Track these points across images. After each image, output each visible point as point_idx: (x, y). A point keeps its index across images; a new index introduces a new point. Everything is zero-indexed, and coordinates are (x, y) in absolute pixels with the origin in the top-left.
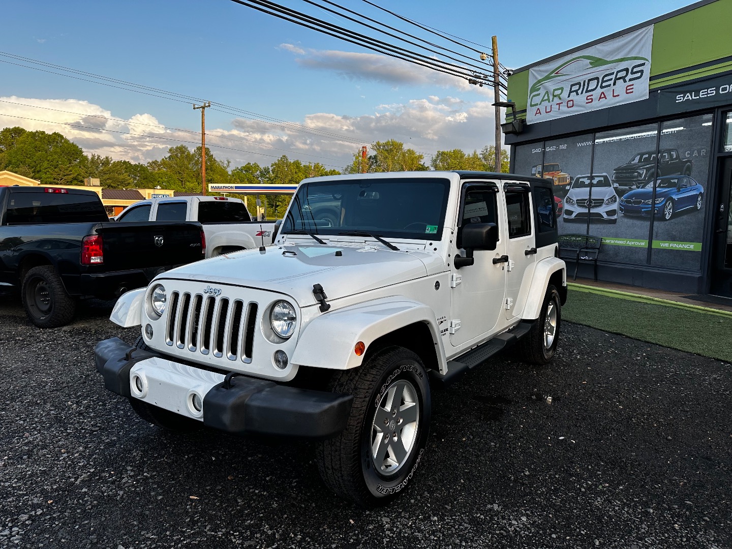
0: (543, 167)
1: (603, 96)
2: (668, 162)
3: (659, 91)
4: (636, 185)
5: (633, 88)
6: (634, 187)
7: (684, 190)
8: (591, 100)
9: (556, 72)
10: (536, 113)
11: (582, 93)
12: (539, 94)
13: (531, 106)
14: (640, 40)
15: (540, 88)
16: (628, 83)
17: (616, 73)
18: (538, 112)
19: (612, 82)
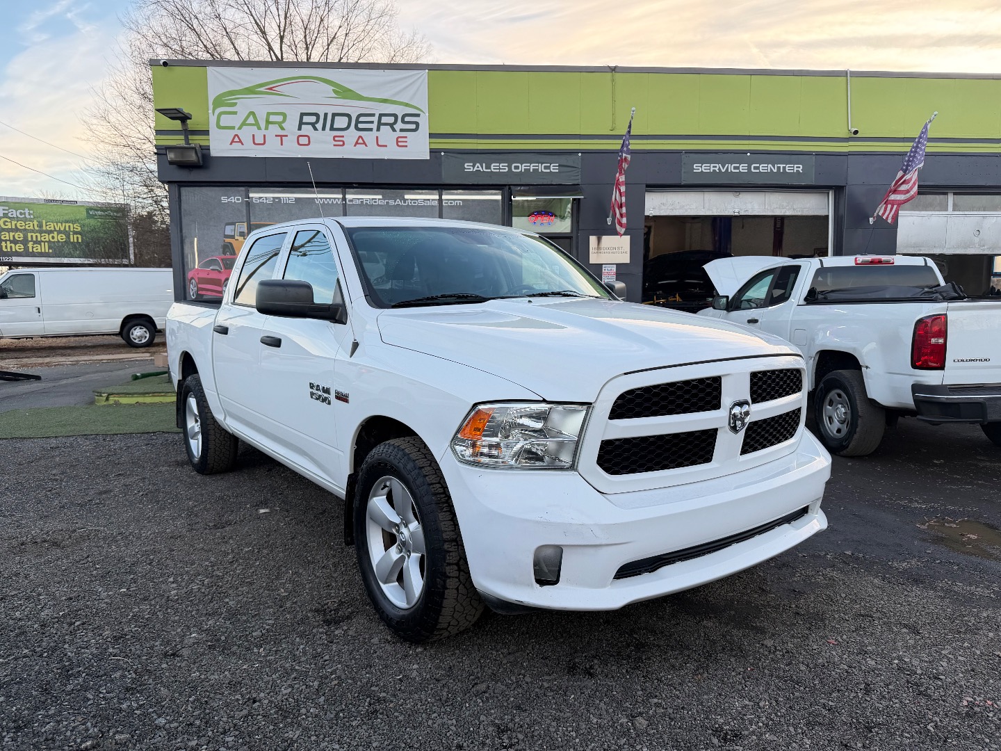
0: (249, 227)
1: (360, 142)
3: (443, 154)
5: (406, 142)
8: (341, 143)
9: (271, 89)
10: (233, 141)
11: (324, 129)
12: (235, 113)
13: (219, 126)
14: (411, 84)
15: (236, 103)
16: (399, 134)
17: (377, 116)
18: (236, 139)
19: (374, 126)
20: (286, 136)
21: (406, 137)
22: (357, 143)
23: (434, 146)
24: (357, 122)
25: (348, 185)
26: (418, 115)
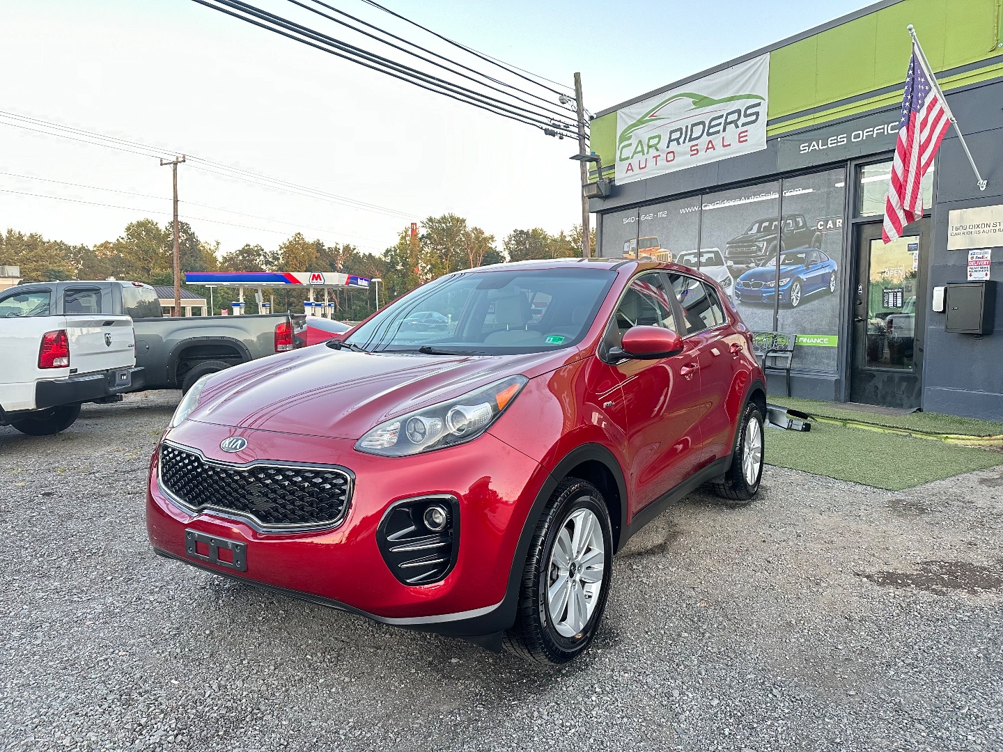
0: (638, 242)
1: (709, 146)
2: (793, 230)
3: (779, 140)
4: (755, 262)
5: (747, 136)
6: (752, 265)
7: (813, 267)
8: (696, 152)
9: (652, 116)
10: (628, 170)
11: (684, 142)
12: (630, 145)
13: (621, 160)
14: (754, 73)
15: (632, 136)
16: (741, 129)
17: (725, 116)
18: (630, 168)
19: (721, 127)
20: (659, 156)
21: (746, 131)
22: (708, 148)
23: (771, 134)
24: (710, 127)
25: (702, 191)
26: (759, 104)
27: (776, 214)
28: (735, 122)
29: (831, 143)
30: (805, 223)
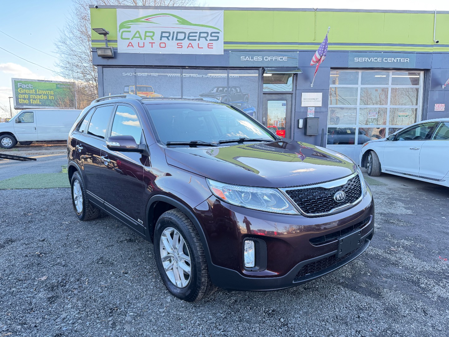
0: (136, 87)
1: (190, 46)
2: (235, 93)
3: (230, 52)
5: (212, 46)
8: (181, 46)
9: (147, 19)
10: (129, 46)
11: (172, 39)
12: (130, 32)
13: (122, 38)
14: (216, 17)
15: (130, 27)
16: (209, 42)
17: (198, 33)
18: (130, 44)
19: (197, 38)
20: (154, 43)
21: (212, 44)
22: (188, 46)
23: (226, 48)
24: (189, 36)
25: (183, 67)
26: (219, 33)
27: (226, 85)
28: (205, 38)
29: (255, 58)
30: (240, 91)
